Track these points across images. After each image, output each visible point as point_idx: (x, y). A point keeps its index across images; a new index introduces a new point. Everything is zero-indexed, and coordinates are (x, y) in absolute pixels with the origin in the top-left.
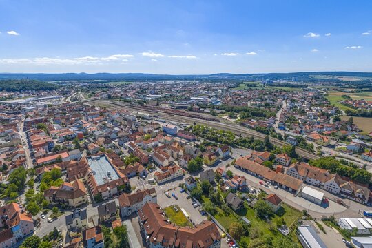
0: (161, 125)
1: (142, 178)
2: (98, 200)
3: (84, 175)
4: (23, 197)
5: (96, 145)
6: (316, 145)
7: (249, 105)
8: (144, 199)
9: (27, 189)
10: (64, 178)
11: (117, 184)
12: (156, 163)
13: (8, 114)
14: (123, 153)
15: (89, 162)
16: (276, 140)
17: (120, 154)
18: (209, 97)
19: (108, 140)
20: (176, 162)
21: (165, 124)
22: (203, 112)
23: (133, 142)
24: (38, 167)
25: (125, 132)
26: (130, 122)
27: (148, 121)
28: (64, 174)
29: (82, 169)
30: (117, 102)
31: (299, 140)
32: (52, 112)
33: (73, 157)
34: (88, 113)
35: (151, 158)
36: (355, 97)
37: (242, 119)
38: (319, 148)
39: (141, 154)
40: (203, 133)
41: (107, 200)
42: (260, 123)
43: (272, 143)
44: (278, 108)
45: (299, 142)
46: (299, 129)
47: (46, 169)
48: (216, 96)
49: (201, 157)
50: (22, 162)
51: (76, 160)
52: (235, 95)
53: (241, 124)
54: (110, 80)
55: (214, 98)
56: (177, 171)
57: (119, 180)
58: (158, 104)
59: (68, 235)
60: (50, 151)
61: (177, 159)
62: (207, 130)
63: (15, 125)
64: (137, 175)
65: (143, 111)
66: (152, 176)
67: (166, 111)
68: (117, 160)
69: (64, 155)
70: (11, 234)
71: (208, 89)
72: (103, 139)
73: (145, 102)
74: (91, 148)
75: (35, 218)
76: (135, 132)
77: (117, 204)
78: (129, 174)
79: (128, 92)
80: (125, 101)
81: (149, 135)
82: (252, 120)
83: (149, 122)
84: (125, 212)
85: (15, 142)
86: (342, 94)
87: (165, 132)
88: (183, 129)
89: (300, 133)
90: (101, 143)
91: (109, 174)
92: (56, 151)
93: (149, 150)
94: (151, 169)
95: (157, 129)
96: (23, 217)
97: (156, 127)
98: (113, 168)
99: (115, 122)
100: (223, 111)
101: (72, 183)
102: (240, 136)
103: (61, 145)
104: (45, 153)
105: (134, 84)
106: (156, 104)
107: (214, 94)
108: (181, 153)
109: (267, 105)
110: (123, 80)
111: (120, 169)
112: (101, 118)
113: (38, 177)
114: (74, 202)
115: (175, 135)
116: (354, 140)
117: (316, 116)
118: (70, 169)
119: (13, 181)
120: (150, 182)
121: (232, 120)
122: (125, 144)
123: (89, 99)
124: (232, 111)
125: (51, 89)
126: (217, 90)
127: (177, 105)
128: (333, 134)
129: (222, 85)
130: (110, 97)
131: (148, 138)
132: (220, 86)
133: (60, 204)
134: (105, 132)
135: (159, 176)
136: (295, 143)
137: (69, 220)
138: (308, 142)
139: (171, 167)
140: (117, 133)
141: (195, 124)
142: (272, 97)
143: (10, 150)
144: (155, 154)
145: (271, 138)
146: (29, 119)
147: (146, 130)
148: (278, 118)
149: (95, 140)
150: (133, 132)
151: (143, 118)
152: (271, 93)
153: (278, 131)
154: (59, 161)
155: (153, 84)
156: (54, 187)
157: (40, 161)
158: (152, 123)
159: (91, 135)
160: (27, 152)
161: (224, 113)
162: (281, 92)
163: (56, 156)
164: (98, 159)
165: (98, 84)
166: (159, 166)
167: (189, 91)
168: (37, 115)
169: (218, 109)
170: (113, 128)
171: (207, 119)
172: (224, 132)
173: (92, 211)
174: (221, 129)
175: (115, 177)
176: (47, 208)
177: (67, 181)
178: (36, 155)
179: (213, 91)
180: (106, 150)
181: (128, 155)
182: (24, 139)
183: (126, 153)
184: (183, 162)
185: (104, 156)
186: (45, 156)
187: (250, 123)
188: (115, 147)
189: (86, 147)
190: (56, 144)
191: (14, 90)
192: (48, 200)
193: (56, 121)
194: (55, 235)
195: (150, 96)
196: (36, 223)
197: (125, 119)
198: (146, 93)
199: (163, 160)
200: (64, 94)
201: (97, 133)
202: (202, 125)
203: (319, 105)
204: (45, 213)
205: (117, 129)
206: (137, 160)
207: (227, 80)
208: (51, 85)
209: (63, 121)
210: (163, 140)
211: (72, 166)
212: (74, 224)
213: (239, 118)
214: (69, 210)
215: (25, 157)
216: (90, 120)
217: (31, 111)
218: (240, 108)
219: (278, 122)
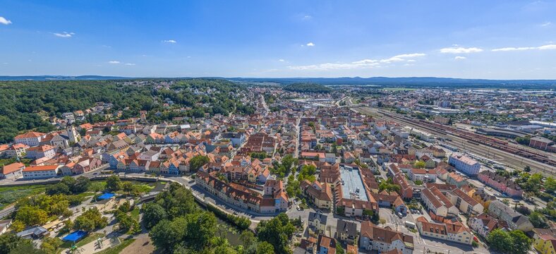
0: (448, 153)
1: (397, 214)
2: (340, 213)
3: (334, 181)
4: (286, 179)
5: (352, 155)
8: (394, 243)
9: (290, 174)
10: (317, 176)
11: (364, 206)
12: (424, 204)
13: (293, 110)
14: (380, 174)
15: (341, 170)
17: (376, 174)
19: (366, 153)
20: (464, 219)
21: (455, 154)
23: (396, 164)
24: (301, 158)
25: (390, 149)
26: (398, 139)
27: (425, 143)
28: (318, 173)
29: (333, 175)
30: (387, 111)
32: (322, 113)
33: (328, 159)
34: (353, 119)
35: (418, 195)
39: (404, 184)
41: (349, 218)
47: (306, 163)
49: (529, 234)
50: (293, 151)
51: (330, 163)
54: (385, 86)
56: (460, 233)
57: (367, 202)
58: (450, 123)
59: (307, 231)
60: (312, 148)
61: (465, 215)
63: (295, 119)
64: (391, 207)
65: (422, 128)
66: (413, 219)
67: (464, 135)
68: (371, 179)
69: (322, 155)
70: (273, 204)
72: (361, 150)
73: (428, 116)
74: (346, 157)
75: (290, 200)
76: (403, 153)
77: (359, 228)
78: (381, 201)
79: (406, 101)
80: (398, 112)
81: (423, 163)
83: (429, 145)
84: (365, 242)
85: (292, 133)
87: (453, 166)
88: (494, 171)
90: (358, 155)
91: (358, 191)
92: (317, 149)
93: (418, 183)
94: (414, 210)
95: (438, 157)
96: (283, 195)
97: (437, 154)
98: (364, 186)
99: (379, 135)
101: (322, 184)
103: (322, 145)
104: (308, 148)
105: (417, 92)
106: (445, 122)
108: (479, 208)
110: (402, 85)
111: (371, 191)
112: (364, 127)
113: (299, 167)
114: (320, 203)
115: (474, 177)
118: (323, 170)
119: (284, 164)
120: (407, 226)
122: (386, 164)
123: (357, 105)
125: (326, 92)
127: (491, 128)
130: (380, 105)
131: (420, 166)
133: (308, 198)
134: (364, 144)
135: (425, 224)
137: (312, 217)
139: (449, 222)
140: (378, 148)
141: (528, 169)
143: (288, 139)
144: (426, 192)
146: (304, 117)
147: (420, 155)
149: (352, 149)
150: (399, 152)
151: (419, 138)
154: (317, 159)
155: (448, 93)
156: (308, 181)
157: (303, 154)
158: (431, 148)
159: (350, 143)
160: (297, 144)
163: (315, 154)
164: (350, 170)
165: (371, 90)
166: (428, 211)
167: (528, 109)
168: (310, 114)
170: (374, 141)
173: (332, 221)
175: (363, 197)
176: (299, 196)
177: (318, 180)
178: (303, 148)
180: (361, 163)
181: (386, 179)
182: (298, 132)
183: (383, 174)
184: (478, 224)
185: (357, 169)
186: (308, 151)
188: (372, 164)
189: (342, 155)
190: (318, 143)
191: (301, 92)
192: (301, 190)
193: (323, 122)
194: (298, 223)
195: (437, 109)
196: (290, 204)
197: (393, 134)
198: (432, 104)
199: (438, 205)
200: (335, 97)
201: (356, 142)
202: (548, 175)
204: (297, 200)
205: (379, 143)
206: (396, 190)
208: (327, 88)
209: (329, 123)
210: (445, 176)
211: (326, 168)
212: (314, 223)
214: (314, 208)
215: (295, 147)
216: (352, 127)
217: (307, 110)
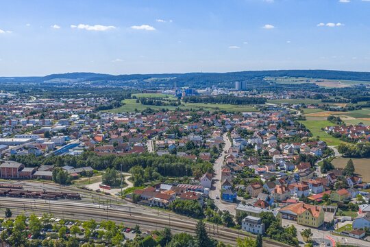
6: (300, 229)
7: (150, 149)
16: (220, 229)
18: (48, 135)
22: (32, 177)
31: (267, 221)
36: (349, 119)
37: (136, 185)
38: (307, 234)
40: (37, 236)
42: (179, 192)
43: (212, 237)
44: (217, 152)
45: (267, 226)
46: (263, 197)
48: (64, 132)
52: (115, 127)
53: (137, 200)
55: (62, 137)
62: (48, 227)
71: (43, 113)
82: (163, 186)
86: (328, 114)
89: (266, 205)
100: (88, 169)
102: (137, 231)
107: (60, 127)
109: (191, 146)
116: (362, 208)
117: (291, 164)
121: (114, 192)
124: (110, 168)
126: (66, 116)
128: (326, 198)
129: (80, 101)
132: (74, 106)
136: (260, 229)
138: (285, 223)
141: (9, 214)
142: (200, 127)
145: (209, 226)
148: (219, 176)
152: (195, 119)
153: (222, 206)
161: (91, 174)
162: (216, 115)
169: (73, 164)
171: (45, 195)
172: (94, 226)
174: (88, 220)
179: (57, 118)
187: (159, 195)
202: (29, 213)
203: (293, 140)
207: (92, 90)
213: (131, 185)
218: (130, 159)
219: (218, 185)
